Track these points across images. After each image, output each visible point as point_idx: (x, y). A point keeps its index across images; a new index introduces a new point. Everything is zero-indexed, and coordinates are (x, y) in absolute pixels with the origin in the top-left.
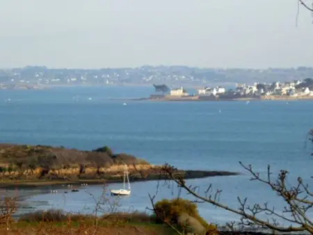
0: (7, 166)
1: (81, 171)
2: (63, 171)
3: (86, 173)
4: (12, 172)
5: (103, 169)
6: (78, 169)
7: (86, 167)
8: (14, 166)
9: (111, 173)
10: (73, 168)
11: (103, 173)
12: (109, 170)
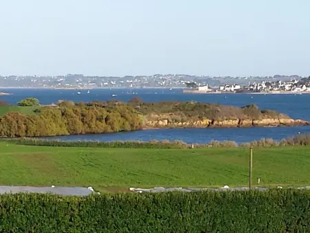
0: (179, 118)
1: (239, 123)
2: (225, 122)
3: (244, 124)
4: (184, 123)
5: (256, 122)
6: (237, 121)
7: (243, 120)
8: (185, 118)
9: (263, 124)
10: (233, 120)
11: (257, 124)
12: (261, 122)
